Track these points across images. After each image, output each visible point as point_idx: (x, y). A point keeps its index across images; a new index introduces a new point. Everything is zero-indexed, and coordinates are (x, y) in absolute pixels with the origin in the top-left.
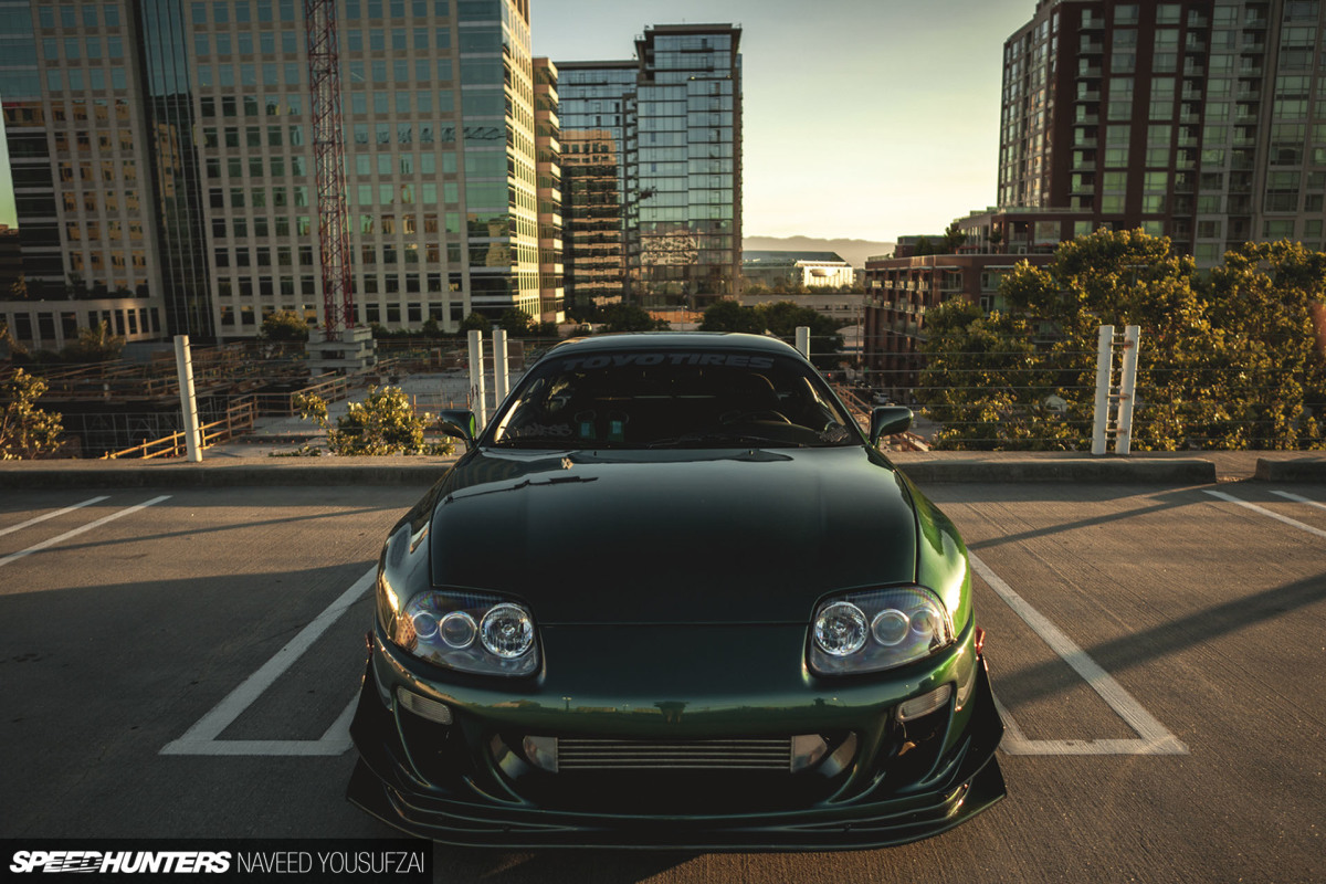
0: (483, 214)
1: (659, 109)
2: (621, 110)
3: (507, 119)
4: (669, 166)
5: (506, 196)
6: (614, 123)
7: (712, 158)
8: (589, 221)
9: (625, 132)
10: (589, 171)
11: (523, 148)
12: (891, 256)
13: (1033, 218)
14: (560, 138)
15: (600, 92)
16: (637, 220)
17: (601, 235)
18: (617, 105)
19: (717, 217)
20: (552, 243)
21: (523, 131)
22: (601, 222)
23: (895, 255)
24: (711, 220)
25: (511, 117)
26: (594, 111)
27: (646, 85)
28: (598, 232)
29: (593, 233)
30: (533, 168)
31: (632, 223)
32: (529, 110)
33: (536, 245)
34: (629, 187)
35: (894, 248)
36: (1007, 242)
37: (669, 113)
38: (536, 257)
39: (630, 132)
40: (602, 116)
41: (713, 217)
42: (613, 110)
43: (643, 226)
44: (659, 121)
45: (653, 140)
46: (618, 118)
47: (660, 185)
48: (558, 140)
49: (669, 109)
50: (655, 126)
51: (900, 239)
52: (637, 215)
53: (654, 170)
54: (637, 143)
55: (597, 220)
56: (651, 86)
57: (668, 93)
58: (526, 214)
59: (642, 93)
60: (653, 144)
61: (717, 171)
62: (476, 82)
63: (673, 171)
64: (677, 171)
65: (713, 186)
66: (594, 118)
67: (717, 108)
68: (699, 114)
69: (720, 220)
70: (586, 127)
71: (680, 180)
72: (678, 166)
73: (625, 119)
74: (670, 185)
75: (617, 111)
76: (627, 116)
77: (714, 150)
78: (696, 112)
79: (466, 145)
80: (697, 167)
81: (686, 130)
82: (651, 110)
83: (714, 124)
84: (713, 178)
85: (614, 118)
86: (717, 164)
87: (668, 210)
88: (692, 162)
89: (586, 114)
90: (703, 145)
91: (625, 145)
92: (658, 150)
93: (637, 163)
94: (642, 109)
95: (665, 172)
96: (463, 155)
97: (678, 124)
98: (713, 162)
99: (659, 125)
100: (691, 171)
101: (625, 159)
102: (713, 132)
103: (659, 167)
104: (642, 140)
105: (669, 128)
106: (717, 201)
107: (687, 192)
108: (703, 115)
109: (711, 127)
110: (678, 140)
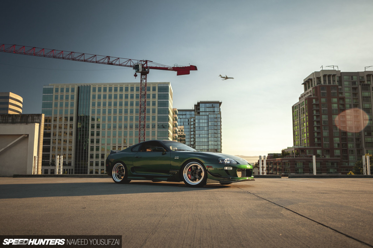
1: (201, 121)
3: (169, 123)
4: (203, 135)
6: (187, 124)
7: (215, 133)
9: (190, 127)
11: (171, 130)
13: (306, 149)
14: (178, 128)
15: (184, 117)
18: (188, 120)
19: (216, 148)
21: (171, 126)
24: (215, 149)
26: (182, 121)
27: (198, 115)
30: (172, 135)
32: (172, 120)
35: (267, 157)
36: (300, 155)
39: (192, 127)
40: (184, 123)
41: (215, 148)
44: (201, 124)
45: (199, 128)
46: (188, 123)
47: (201, 140)
49: (203, 121)
53: (199, 136)
54: (195, 129)
56: (199, 115)
57: (203, 117)
59: (197, 117)
60: (199, 130)
61: (216, 137)
62: (162, 114)
63: (205, 136)
64: (206, 136)
65: (215, 140)
66: (182, 123)
67: (216, 121)
68: (212, 122)
69: (217, 149)
70: (180, 125)
71: (206, 139)
72: (206, 135)
73: (190, 123)
74: (204, 140)
75: (188, 121)
76: (191, 123)
77: (216, 131)
78: (211, 122)
79: (158, 129)
80: (211, 135)
81: (208, 126)
82: (199, 121)
83: (215, 125)
84: (215, 138)
85: (187, 123)
86: (216, 135)
87: (203, 146)
88: (210, 134)
89: (180, 122)
90: (213, 130)
91: (190, 130)
92: (201, 131)
93: (194, 135)
94: (197, 121)
95: (202, 136)
96: (157, 131)
97: (206, 125)
98: (215, 134)
99: (201, 125)
100: (209, 137)
101: (190, 133)
102: (215, 127)
103: (201, 135)
104: (197, 129)
105: (203, 126)
106: (216, 144)
107: (208, 142)
108: (213, 122)
109: (215, 126)
110: (206, 129)
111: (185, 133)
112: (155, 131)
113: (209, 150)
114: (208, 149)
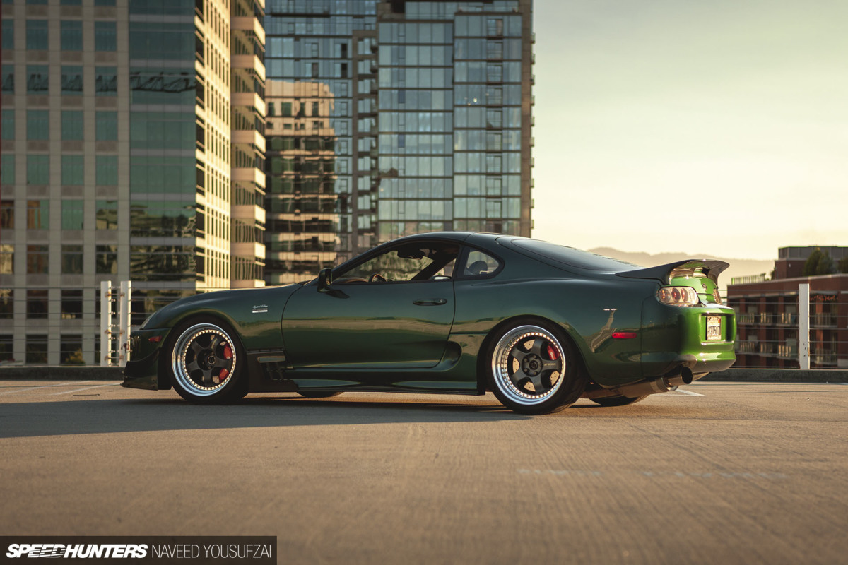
0: (161, 203)
1: (411, 55)
2: (350, 55)
3: (198, 66)
4: (424, 139)
5: (193, 178)
6: (338, 74)
7: (490, 128)
8: (297, 218)
9: (355, 88)
10: (296, 142)
11: (217, 110)
12: (768, 276)
14: (267, 93)
15: (319, 27)
16: (374, 218)
17: (315, 240)
18: (344, 47)
19: (497, 215)
20: (253, 249)
21: (216, 83)
22: (315, 220)
23: (773, 274)
24: (487, 220)
25: (202, 64)
26: (308, 55)
27: (391, 20)
28: (309, 236)
29: (303, 237)
30: (228, 137)
31: (364, 222)
32: (225, 53)
33: (227, 252)
34: (360, 168)
35: (773, 265)
37: (425, 61)
38: (228, 270)
39: (364, 87)
40: (321, 62)
41: (490, 215)
42: (338, 55)
43: (383, 226)
44: (411, 74)
45: (401, 99)
46: (344, 67)
47: (411, 166)
48: (263, 97)
49: (425, 56)
50: (404, 80)
51: (783, 251)
52: (374, 211)
53: (401, 144)
54: (377, 103)
55: (309, 217)
56: (399, 21)
57: (425, 33)
58: (216, 204)
59: (386, 31)
60: (401, 107)
61: (497, 147)
63: (431, 146)
64: (437, 146)
65: (491, 170)
66: (309, 66)
67: (498, 57)
68: (471, 65)
69: (501, 219)
70: (296, 79)
71: (440, 159)
72: (438, 139)
73: (355, 68)
74: (426, 166)
75: (344, 56)
76: (361, 64)
77: (494, 117)
78: (466, 60)
79: (134, 101)
80: (467, 141)
81: (451, 87)
82: (399, 56)
83: (492, 79)
84: (491, 158)
85: (338, 66)
86: (498, 138)
87: (421, 203)
88: (459, 134)
89: (297, 59)
90: (477, 110)
91: (355, 107)
92: (408, 115)
93: (374, 134)
94: (385, 55)
95: (418, 147)
96: (127, 115)
97: (439, 79)
98: (491, 134)
99: (411, 79)
100: (457, 147)
101: (355, 127)
102: (491, 90)
103: (410, 140)
104: (385, 100)
105: (425, 83)
106: (497, 192)
107: (452, 178)
108: (477, 65)
109: (489, 84)
110: (438, 101)
111: (333, 126)
112: (115, 114)
113: (456, 223)
114: (452, 222)
